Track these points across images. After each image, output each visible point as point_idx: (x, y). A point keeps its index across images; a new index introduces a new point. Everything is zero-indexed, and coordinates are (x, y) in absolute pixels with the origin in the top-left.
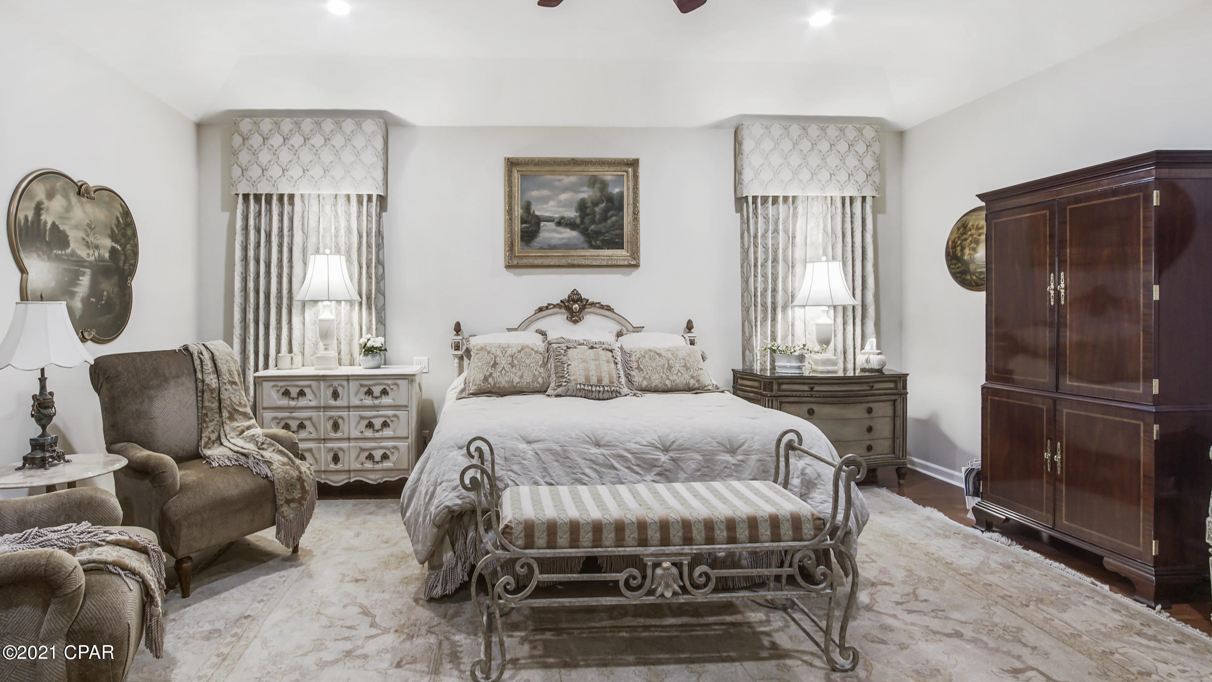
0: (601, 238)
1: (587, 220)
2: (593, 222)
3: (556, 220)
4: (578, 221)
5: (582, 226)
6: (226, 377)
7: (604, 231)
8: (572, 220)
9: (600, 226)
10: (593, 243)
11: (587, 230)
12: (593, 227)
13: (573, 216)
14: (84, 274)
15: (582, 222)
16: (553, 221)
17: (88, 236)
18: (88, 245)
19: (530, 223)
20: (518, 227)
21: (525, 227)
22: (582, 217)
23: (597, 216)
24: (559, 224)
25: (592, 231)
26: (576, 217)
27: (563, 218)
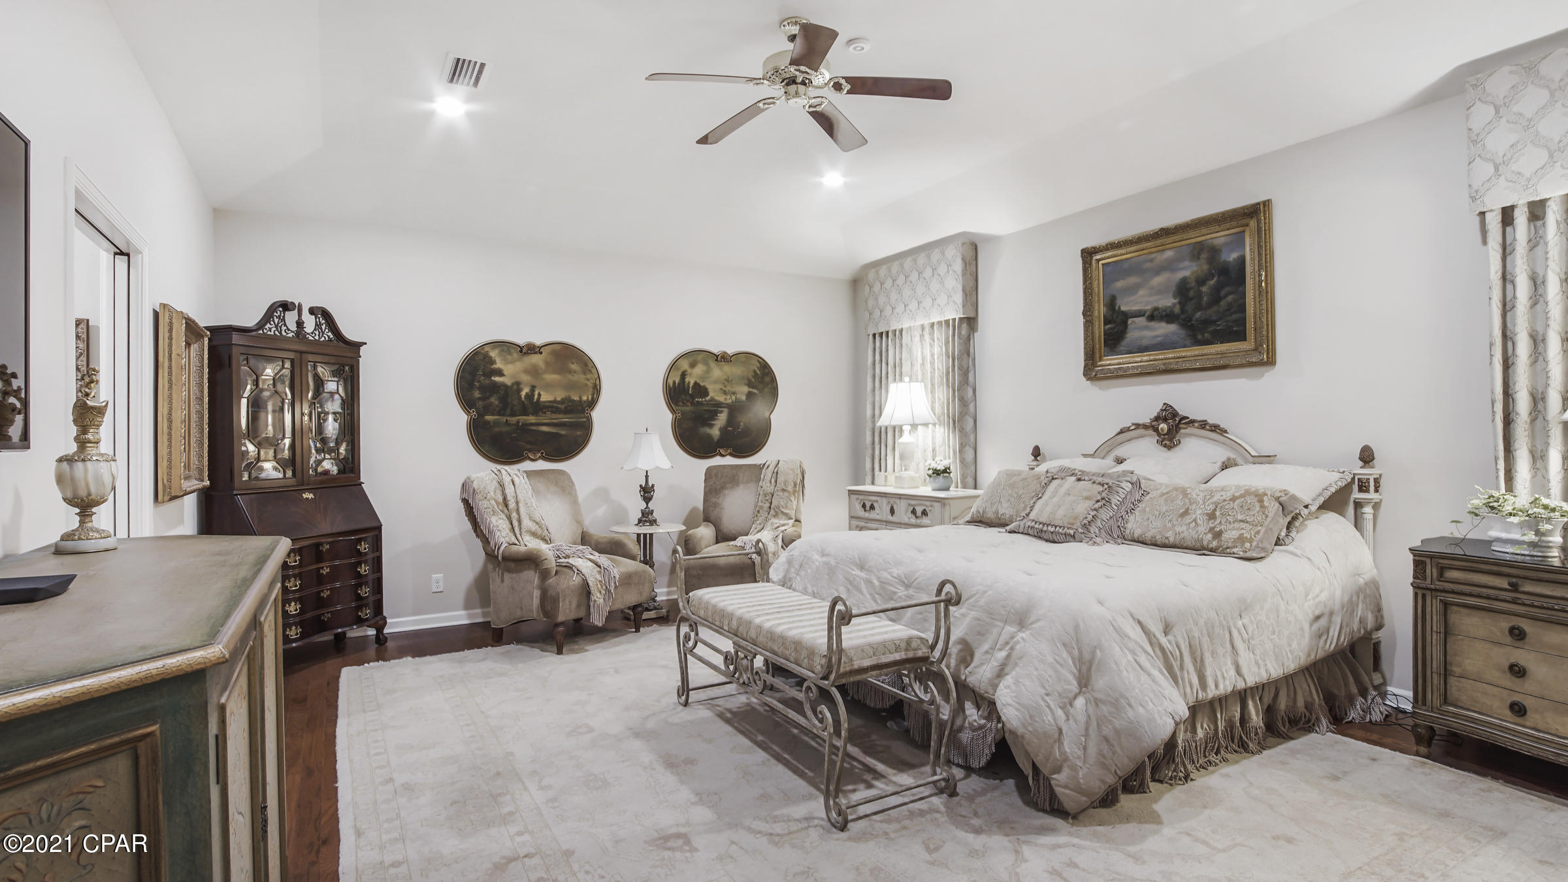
0: (1212, 328)
1: (1190, 307)
2: (1199, 307)
3: (1148, 314)
4: (1177, 310)
5: (1183, 317)
6: (780, 485)
7: (1214, 318)
8: (1168, 312)
9: (1209, 312)
10: (1199, 337)
11: (1190, 320)
12: (1198, 315)
13: (1170, 304)
14: (721, 412)
15: (1183, 311)
16: (1143, 315)
17: (725, 387)
18: (725, 393)
19: (1115, 322)
20: (1099, 329)
21: (1110, 329)
22: (1182, 304)
23: (1205, 299)
24: (1152, 318)
25: (1197, 320)
26: (1174, 305)
27: (1156, 309)
